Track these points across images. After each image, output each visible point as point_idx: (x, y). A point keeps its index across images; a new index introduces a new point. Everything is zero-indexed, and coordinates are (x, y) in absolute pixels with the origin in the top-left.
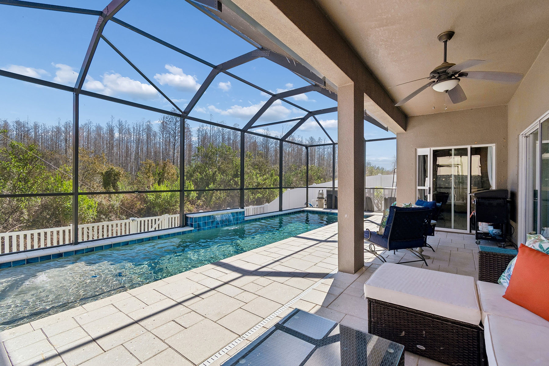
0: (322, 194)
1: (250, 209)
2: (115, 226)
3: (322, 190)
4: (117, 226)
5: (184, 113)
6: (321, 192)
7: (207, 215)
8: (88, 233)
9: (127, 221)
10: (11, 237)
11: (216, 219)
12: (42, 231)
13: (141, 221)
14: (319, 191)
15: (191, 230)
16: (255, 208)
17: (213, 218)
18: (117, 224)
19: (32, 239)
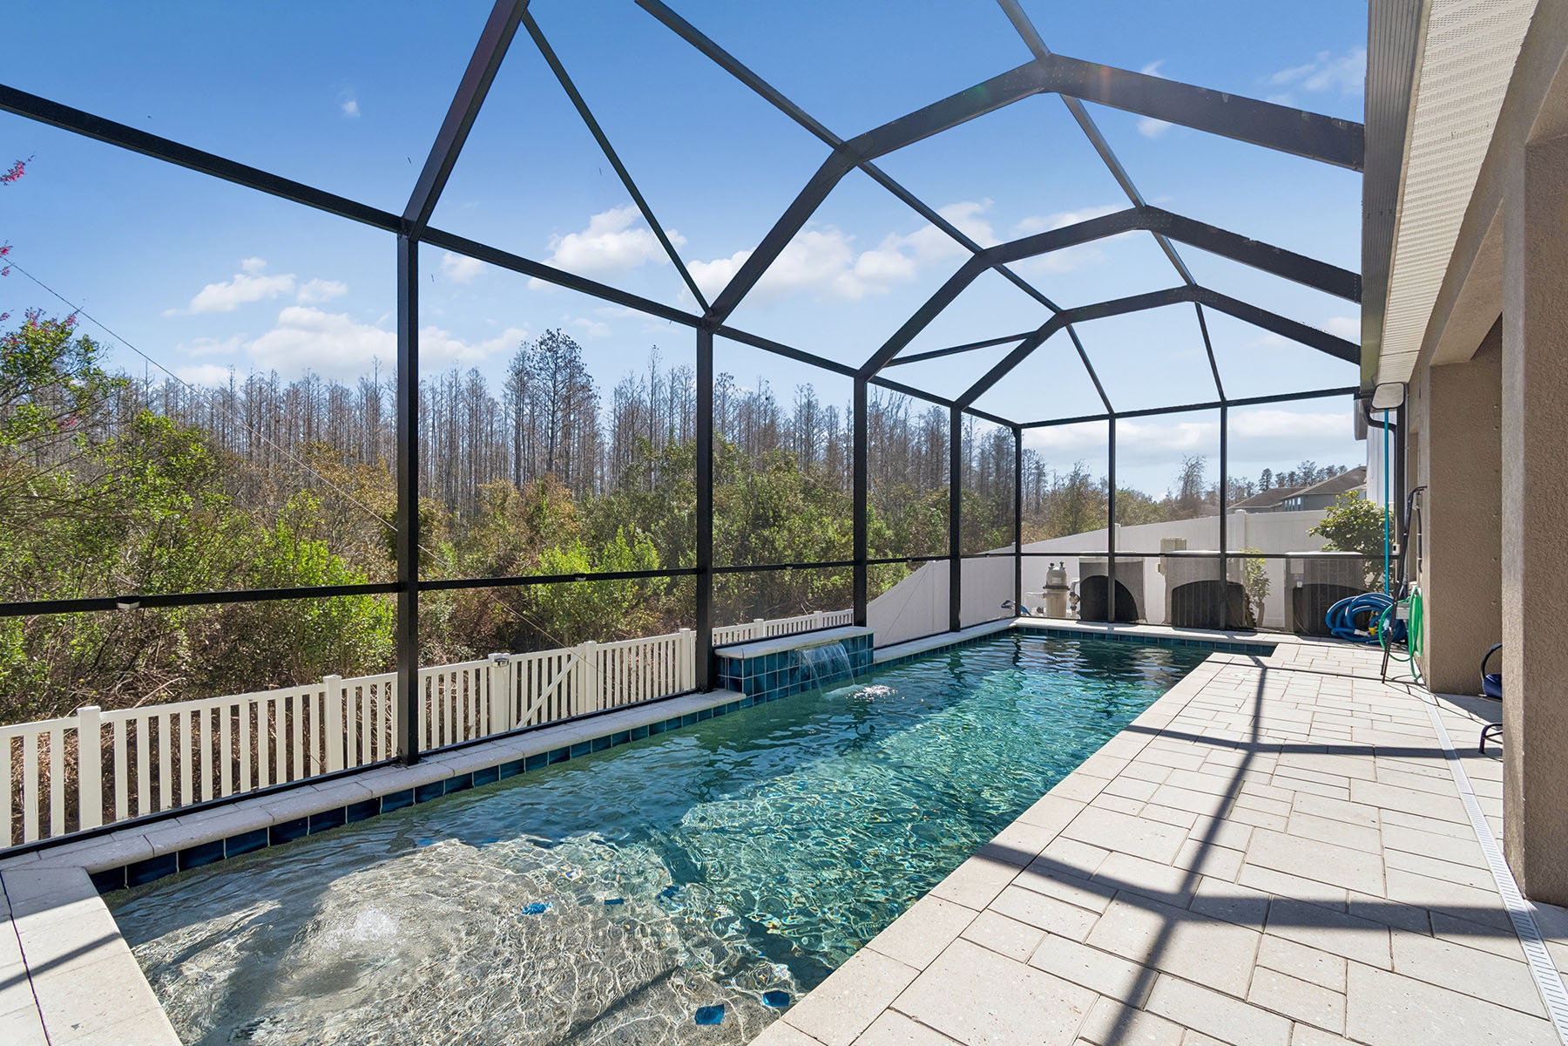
0: (1062, 574)
1: (816, 620)
2: (448, 679)
3: (1062, 564)
4: (454, 680)
5: (711, 313)
6: (1057, 568)
7: (779, 651)
8: (373, 702)
9: (480, 664)
10: (154, 721)
11: (802, 663)
12: (243, 700)
13: (520, 664)
14: (1052, 565)
15: (737, 703)
16: (834, 618)
17: (793, 658)
18: (454, 675)
19: (216, 725)
